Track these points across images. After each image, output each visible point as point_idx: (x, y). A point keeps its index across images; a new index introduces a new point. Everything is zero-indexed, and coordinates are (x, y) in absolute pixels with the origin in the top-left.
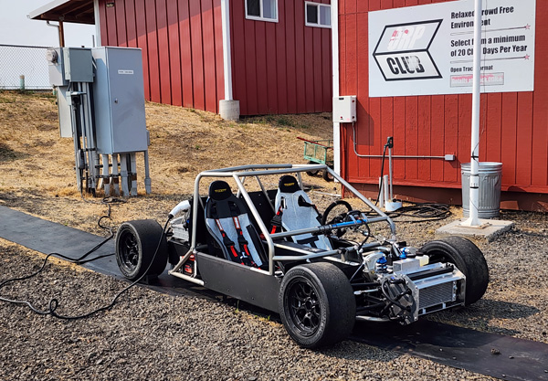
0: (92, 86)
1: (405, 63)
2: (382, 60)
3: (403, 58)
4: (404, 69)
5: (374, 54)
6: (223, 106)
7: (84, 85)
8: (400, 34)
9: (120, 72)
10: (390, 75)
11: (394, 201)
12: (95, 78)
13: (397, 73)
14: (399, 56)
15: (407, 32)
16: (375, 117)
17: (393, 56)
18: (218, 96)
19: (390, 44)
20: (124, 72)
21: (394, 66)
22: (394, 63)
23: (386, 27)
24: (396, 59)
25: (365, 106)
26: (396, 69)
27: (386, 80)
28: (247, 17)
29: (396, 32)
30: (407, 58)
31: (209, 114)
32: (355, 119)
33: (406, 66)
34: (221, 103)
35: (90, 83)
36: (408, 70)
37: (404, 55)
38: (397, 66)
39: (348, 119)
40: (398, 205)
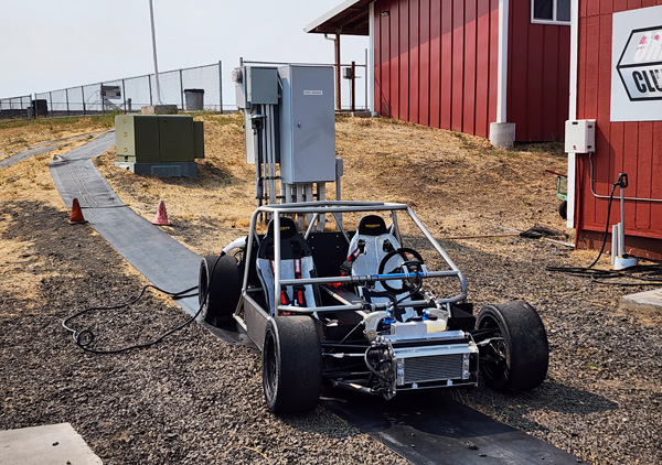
0: (278, 108)
1: (654, 78)
2: (627, 73)
3: (651, 72)
4: (653, 86)
5: (618, 67)
6: (494, 129)
7: (267, 107)
8: (648, 40)
9: (306, 93)
10: (636, 93)
11: (625, 256)
12: (280, 100)
13: (644, 91)
14: (647, 69)
15: (657, 37)
16: (617, 148)
17: (640, 69)
18: (490, 118)
19: (637, 55)
20: (311, 93)
21: (641, 82)
22: (641, 79)
23: (634, 31)
24: (644, 72)
25: (605, 133)
26: (643, 85)
27: (632, 100)
28: (533, 21)
29: (644, 38)
30: (656, 71)
31: (477, 140)
32: (593, 150)
33: (655, 82)
34: (492, 126)
35: (274, 105)
36: (657, 87)
37: (653, 68)
38: (644, 82)
39: (582, 149)
40: (630, 262)
